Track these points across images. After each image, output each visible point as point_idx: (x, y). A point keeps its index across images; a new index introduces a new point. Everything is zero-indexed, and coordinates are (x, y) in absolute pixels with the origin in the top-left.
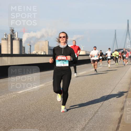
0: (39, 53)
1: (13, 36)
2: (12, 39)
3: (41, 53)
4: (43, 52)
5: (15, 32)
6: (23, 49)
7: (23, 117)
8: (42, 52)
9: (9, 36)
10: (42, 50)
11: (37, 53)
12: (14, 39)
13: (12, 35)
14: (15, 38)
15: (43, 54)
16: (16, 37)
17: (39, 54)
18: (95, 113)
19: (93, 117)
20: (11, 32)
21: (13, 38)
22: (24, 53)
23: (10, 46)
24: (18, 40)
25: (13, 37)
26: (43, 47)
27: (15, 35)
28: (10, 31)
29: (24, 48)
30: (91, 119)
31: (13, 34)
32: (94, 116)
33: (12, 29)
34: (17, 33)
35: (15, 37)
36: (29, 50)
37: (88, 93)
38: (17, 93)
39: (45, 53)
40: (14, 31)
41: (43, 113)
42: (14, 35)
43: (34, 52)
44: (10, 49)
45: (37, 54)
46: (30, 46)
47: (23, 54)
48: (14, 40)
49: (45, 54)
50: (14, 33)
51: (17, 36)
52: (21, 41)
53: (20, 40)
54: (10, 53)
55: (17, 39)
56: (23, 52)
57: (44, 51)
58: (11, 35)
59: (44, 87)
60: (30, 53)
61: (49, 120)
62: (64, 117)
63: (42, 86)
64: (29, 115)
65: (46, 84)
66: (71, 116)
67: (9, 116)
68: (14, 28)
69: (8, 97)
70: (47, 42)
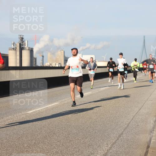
0: (54, 65)
1: (22, 45)
2: (21, 49)
3: (55, 65)
4: (58, 64)
5: (25, 41)
6: (34, 60)
7: (34, 141)
8: (56, 64)
9: (18, 45)
10: (56, 61)
11: (51, 64)
12: (23, 48)
13: (21, 44)
14: (25, 47)
15: (57, 66)
16: (26, 46)
17: (53, 66)
18: (120, 136)
19: (116, 140)
20: (19, 41)
21: (23, 47)
22: (35, 65)
23: (18, 57)
24: (29, 50)
25: (22, 47)
26: (58, 57)
27: (25, 44)
28: (19, 39)
29: (36, 59)
30: (114, 143)
31: (23, 43)
32: (118, 139)
33: (21, 37)
34: (28, 41)
35: (25, 46)
36: (41, 62)
37: (111, 112)
38: (27, 113)
39: (60, 65)
40: (24, 40)
41: (57, 137)
42: (23, 44)
43: (47, 64)
44: (18, 61)
45: (51, 66)
46: (43, 56)
47: (34, 66)
48: (23, 50)
49: (60, 66)
50: (23, 42)
51: (27, 45)
52: (31, 51)
54: (18, 65)
55: (27, 48)
56: (34, 64)
57: (60, 62)
58: (20, 44)
59: (58, 106)
60: (43, 64)
61: (64, 144)
62: (82, 141)
63: (56, 104)
64: (41, 139)
65: (62, 102)
66: (91, 140)
67: (17, 141)
68: (23, 36)
69: (16, 118)
70: (63, 52)
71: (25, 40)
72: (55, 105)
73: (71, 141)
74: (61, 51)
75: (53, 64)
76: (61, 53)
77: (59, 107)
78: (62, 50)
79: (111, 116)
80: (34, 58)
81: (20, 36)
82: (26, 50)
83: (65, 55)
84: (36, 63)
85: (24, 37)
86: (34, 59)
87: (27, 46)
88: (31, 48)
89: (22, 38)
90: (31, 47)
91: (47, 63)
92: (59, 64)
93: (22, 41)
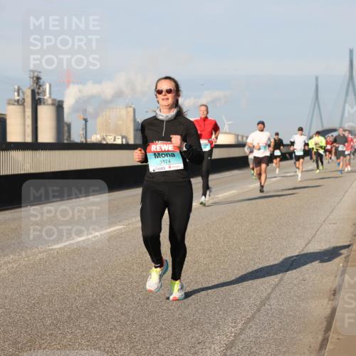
0: (110, 140)
1: (38, 94)
2: (36, 102)
3: (114, 140)
4: (120, 137)
5: (44, 84)
6: (66, 128)
7: (67, 313)
8: (117, 137)
9: (29, 93)
10: (116, 131)
11: (104, 139)
12: (40, 102)
13: (36, 91)
14: (44, 99)
15: (119, 141)
16: (48, 95)
17: (109, 142)
18: (263, 303)
19: (255, 313)
20: (32, 83)
21: (39, 99)
22: (67, 140)
23: (29, 122)
24: (53, 104)
25: (37, 97)
26: (120, 123)
27: (44, 92)
28: (31, 80)
29: (69, 126)
30: (249, 320)
31: (39, 89)
32: (259, 310)
33: (36, 74)
34: (50, 85)
35: (45, 95)
36: (82, 132)
37: (241, 248)
38: (50, 250)
39: (124, 140)
40: (41, 81)
41: (121, 304)
42: (40, 91)
43: (95, 138)
44: (29, 130)
45: (104, 142)
46: (86, 120)
47: (65, 141)
48: (40, 104)
49: (124, 143)
50: (40, 86)
51: (50, 94)
52: (59, 107)
53: (57, 104)
54: (29, 139)
55: (50, 102)
56: (65, 138)
57: (124, 134)
58: (33, 92)
59: (122, 234)
60: (86, 138)
61: (136, 321)
62: (177, 315)
63: (117, 230)
64: (83, 308)
65: (129, 224)
66: (197, 311)
67: (29, 312)
68: (40, 72)
69: (26, 259)
70: (131, 110)
71: (44, 82)
72: (114, 231)
73: (151, 313)
74: (127, 107)
75: (110, 137)
76: (128, 112)
77: (123, 236)
78: (131, 107)
79: (244, 257)
80: (66, 123)
81: (34, 72)
82: (48, 104)
83: (136, 117)
84: (69, 136)
85: (41, 76)
86: (65, 125)
87: (50, 97)
88: (59, 101)
89: (38, 78)
90: (59, 99)
91: (95, 135)
92: (123, 138)
93: (37, 84)
